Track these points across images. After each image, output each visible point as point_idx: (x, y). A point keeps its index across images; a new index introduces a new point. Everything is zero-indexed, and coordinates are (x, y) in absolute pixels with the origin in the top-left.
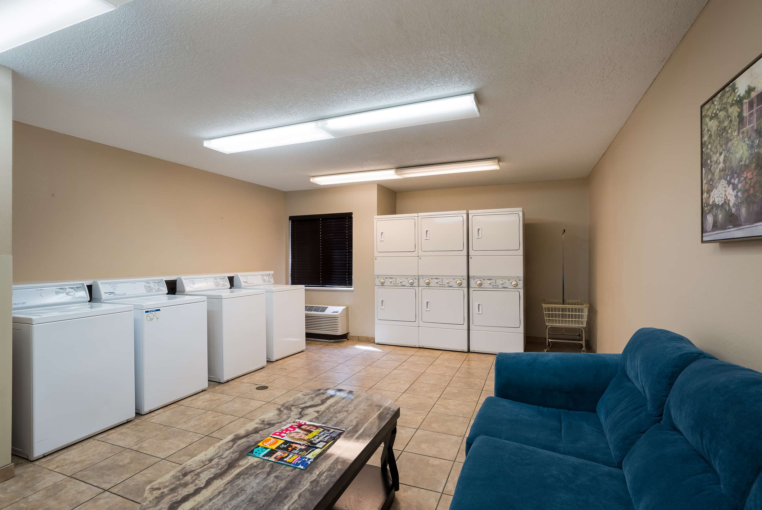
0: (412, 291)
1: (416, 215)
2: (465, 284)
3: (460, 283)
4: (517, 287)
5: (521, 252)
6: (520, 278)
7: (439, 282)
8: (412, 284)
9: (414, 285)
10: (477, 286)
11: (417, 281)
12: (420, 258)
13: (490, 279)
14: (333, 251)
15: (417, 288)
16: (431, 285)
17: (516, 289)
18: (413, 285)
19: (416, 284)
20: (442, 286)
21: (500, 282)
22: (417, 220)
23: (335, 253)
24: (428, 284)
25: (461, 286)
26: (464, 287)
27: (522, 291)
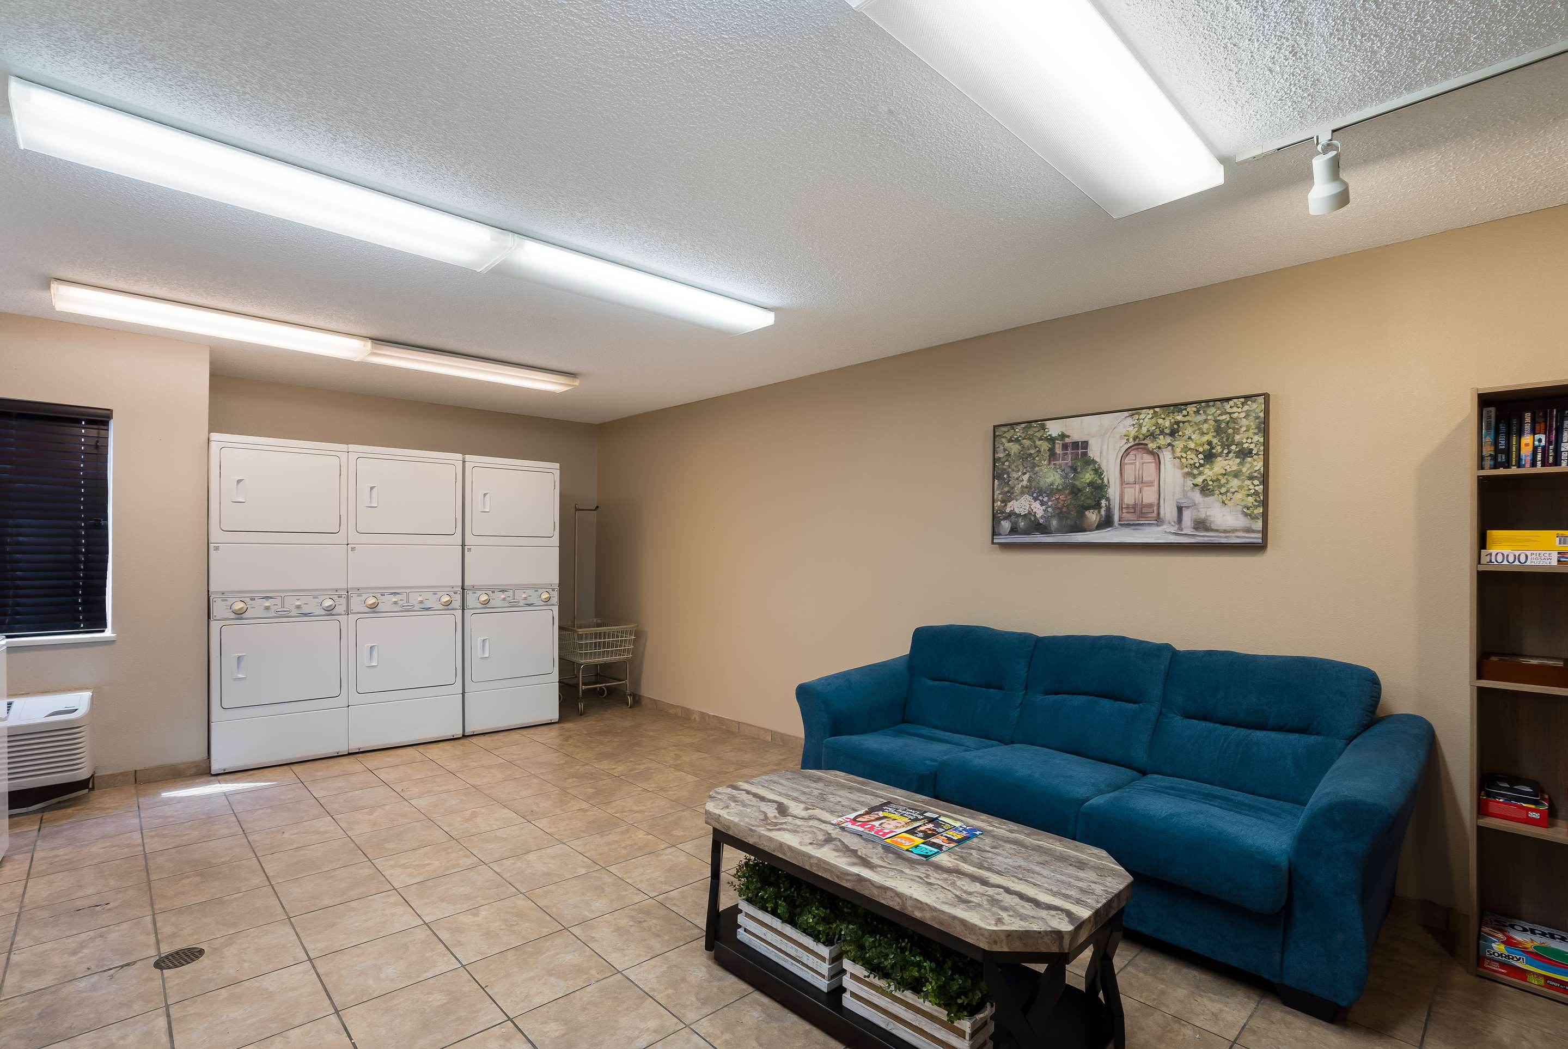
0: (331, 626)
1: (343, 447)
2: (457, 603)
3: (449, 600)
4: (548, 603)
5: (556, 541)
6: (554, 587)
7: (399, 602)
8: (330, 611)
9: (336, 611)
10: (481, 606)
11: (343, 601)
12: (353, 549)
13: (503, 591)
14: (10, 522)
15: (343, 618)
16: (381, 607)
17: (547, 605)
18: (334, 612)
19: (340, 609)
20: (408, 609)
21: (521, 595)
22: (346, 461)
23: (21, 526)
24: (373, 607)
25: (450, 607)
26: (456, 609)
27: (556, 609)
